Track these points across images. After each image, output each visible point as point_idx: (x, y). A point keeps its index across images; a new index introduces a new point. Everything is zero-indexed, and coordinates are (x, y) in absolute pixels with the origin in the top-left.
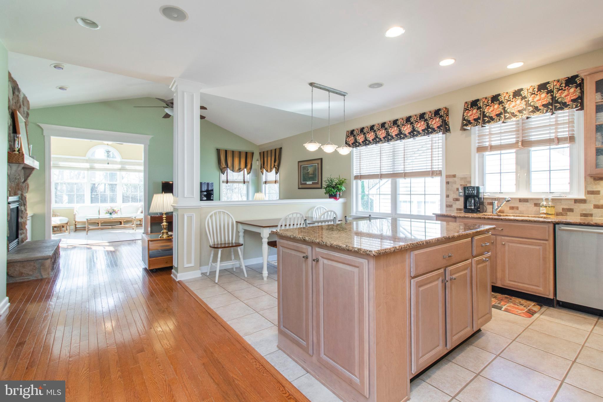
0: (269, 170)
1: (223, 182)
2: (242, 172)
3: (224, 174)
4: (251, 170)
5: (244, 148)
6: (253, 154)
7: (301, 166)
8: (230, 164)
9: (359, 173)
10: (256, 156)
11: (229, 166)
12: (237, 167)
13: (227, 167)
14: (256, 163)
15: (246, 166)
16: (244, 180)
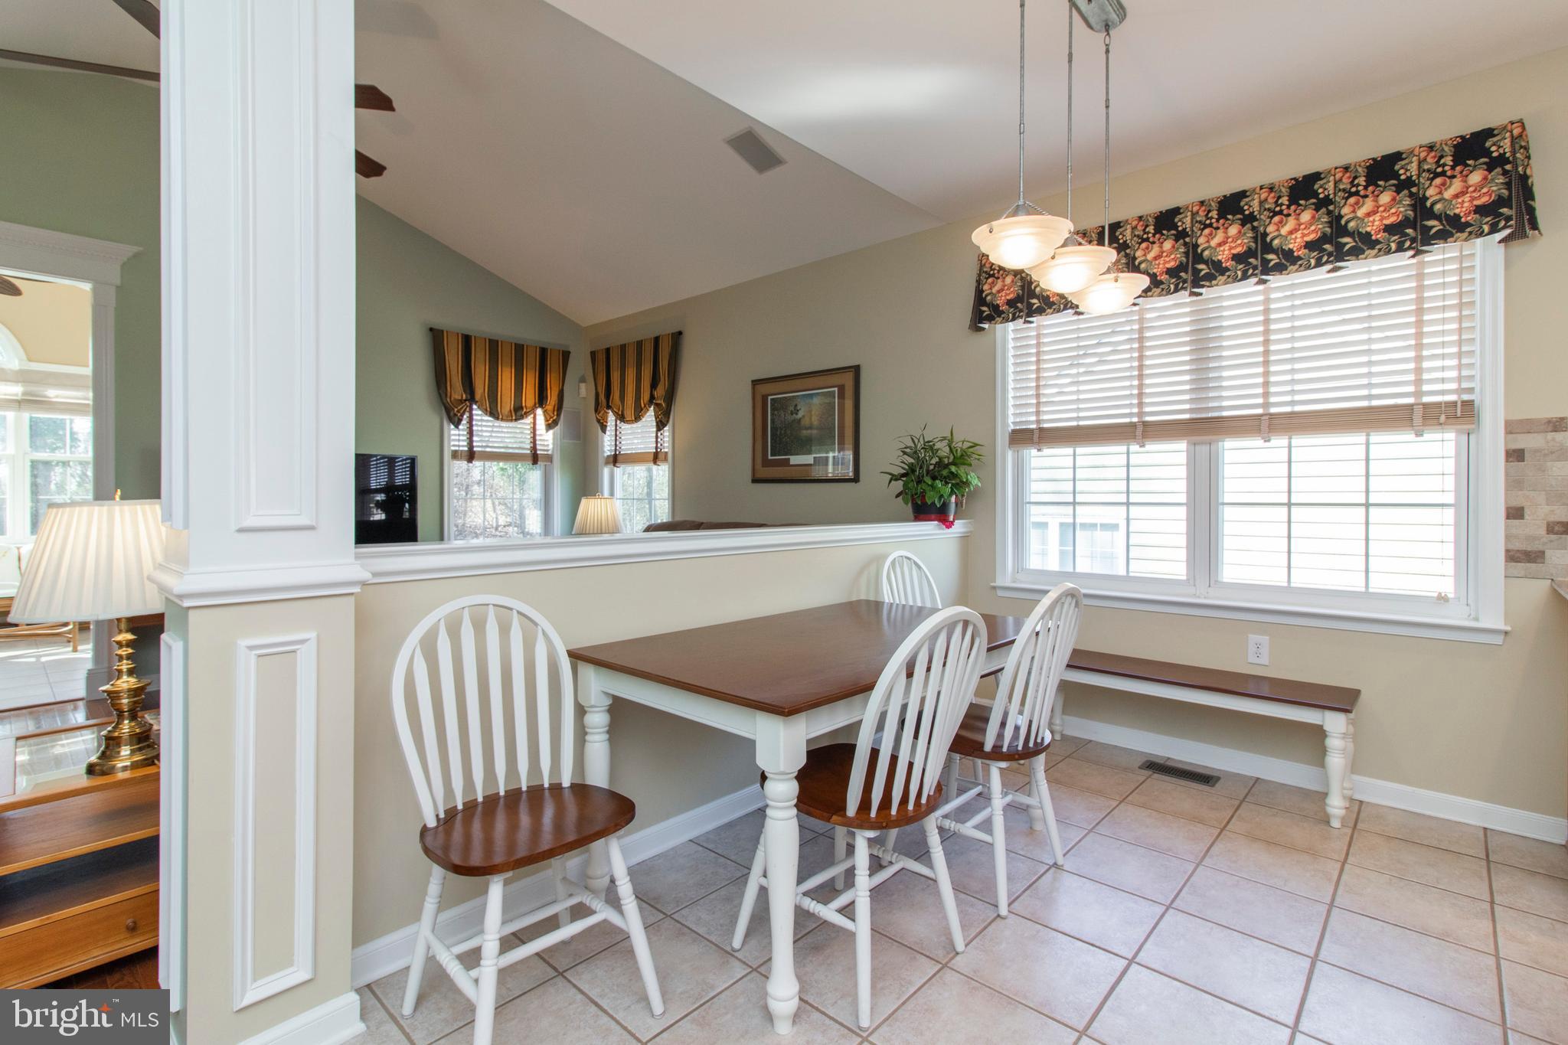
0: (629, 413)
1: (455, 455)
2: (529, 420)
3: (457, 427)
4: (559, 415)
5: (532, 334)
6: (566, 355)
7: (765, 398)
8: (481, 387)
9: (1033, 418)
10: (580, 364)
11: (478, 397)
12: (507, 402)
13: (472, 399)
14: (581, 391)
15: (541, 401)
16: (534, 448)
